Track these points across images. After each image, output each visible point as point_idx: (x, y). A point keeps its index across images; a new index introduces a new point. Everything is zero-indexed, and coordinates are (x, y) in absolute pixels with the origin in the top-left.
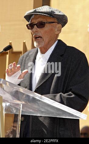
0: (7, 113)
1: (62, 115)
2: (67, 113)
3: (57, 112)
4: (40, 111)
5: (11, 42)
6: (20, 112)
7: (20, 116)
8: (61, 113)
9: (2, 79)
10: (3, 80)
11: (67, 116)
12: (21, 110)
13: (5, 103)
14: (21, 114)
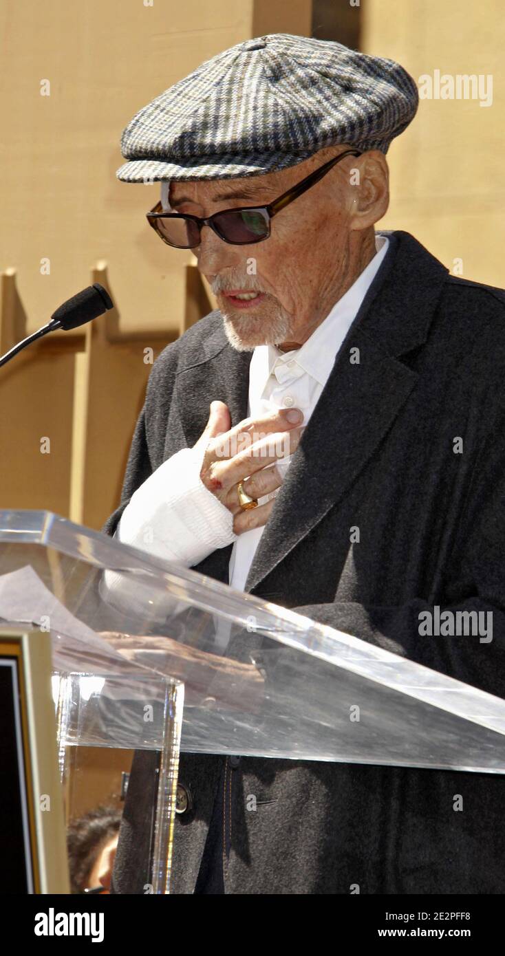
0: (86, 743)
1: (461, 755)
2: (489, 740)
3: (424, 735)
4: (309, 725)
5: (101, 266)
6: (170, 737)
7: (176, 762)
8: (452, 737)
9: (49, 518)
10: (55, 521)
11: (494, 762)
12: (179, 719)
13: (70, 679)
14: (176, 750)
